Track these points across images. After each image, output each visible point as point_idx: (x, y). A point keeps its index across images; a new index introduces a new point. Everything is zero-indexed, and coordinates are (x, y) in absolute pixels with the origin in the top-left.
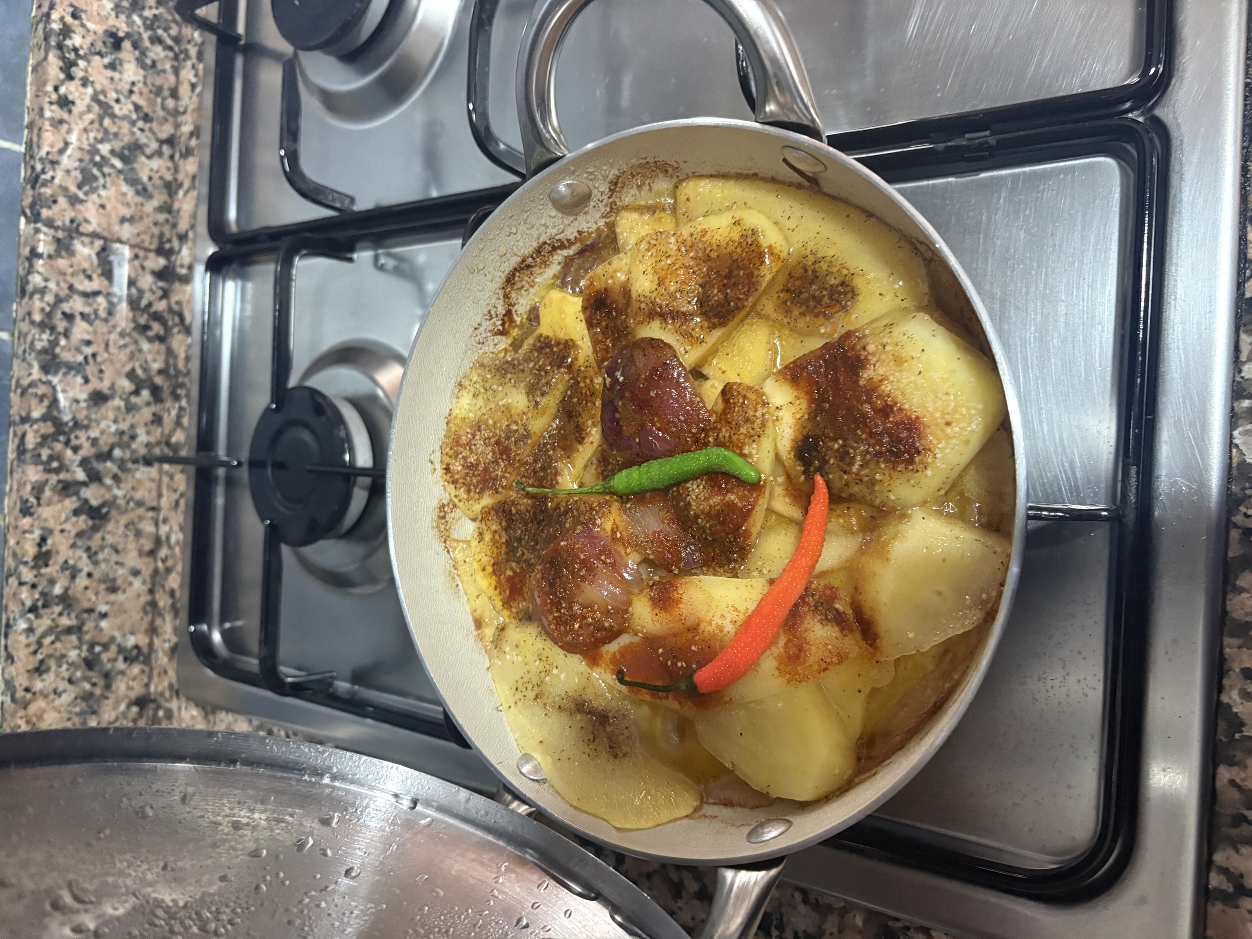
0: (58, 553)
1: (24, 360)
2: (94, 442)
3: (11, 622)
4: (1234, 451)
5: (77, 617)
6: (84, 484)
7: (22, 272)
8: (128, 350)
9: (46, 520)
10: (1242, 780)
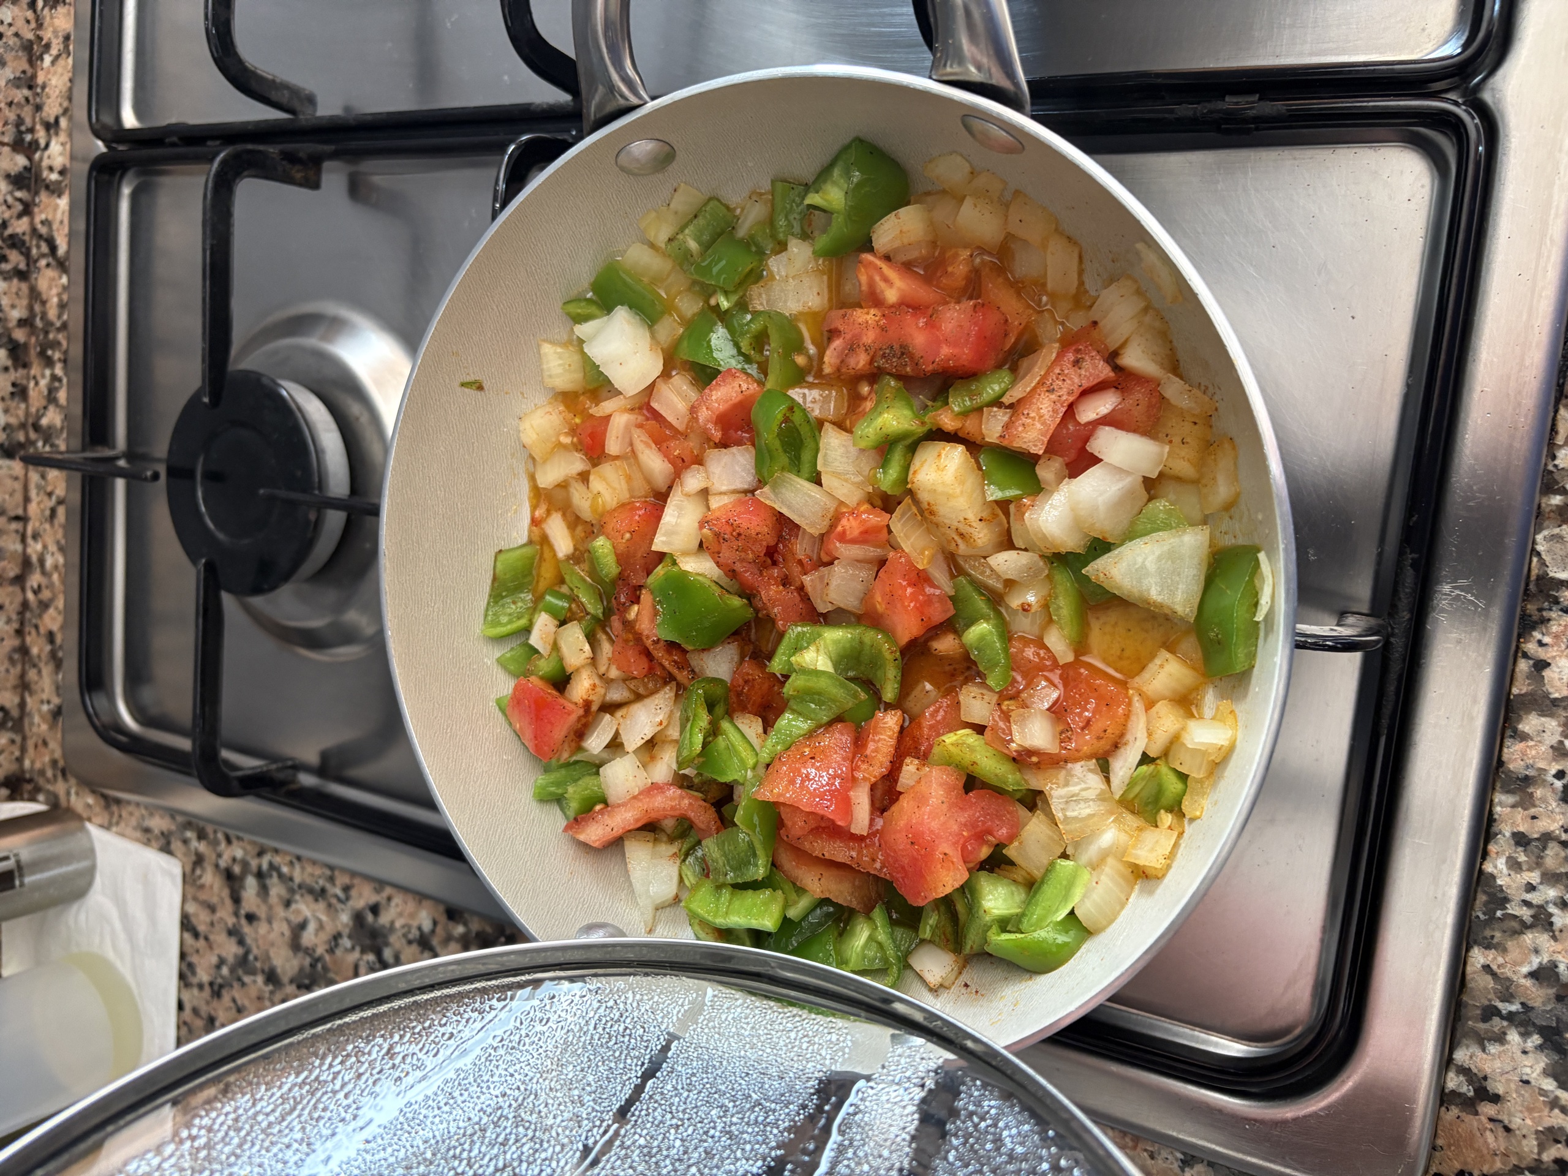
4: (1535, 560)
10: (1499, 966)
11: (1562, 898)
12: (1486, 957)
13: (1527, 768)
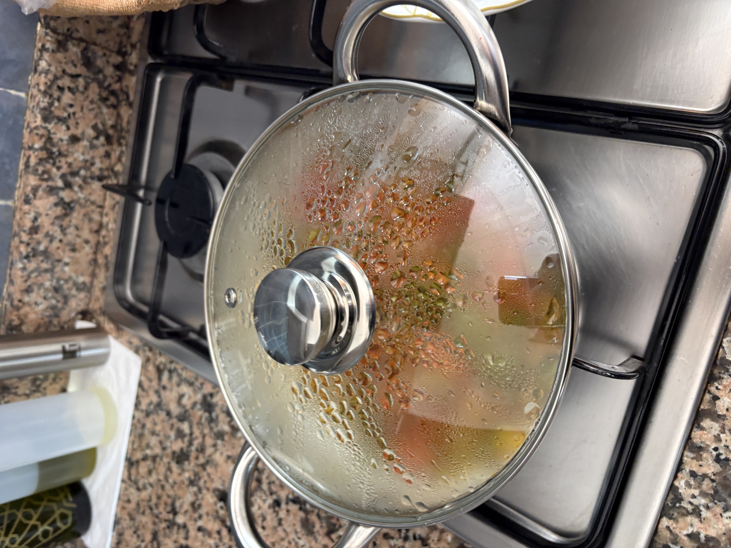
0: (43, 227)
1: (33, 112)
2: (70, 165)
3: (14, 262)
4: (721, 350)
5: (52, 264)
6: (62, 189)
7: (36, 57)
8: (94, 112)
9: (38, 208)
10: (673, 528)
11: (707, 504)
12: (669, 522)
13: (702, 442)
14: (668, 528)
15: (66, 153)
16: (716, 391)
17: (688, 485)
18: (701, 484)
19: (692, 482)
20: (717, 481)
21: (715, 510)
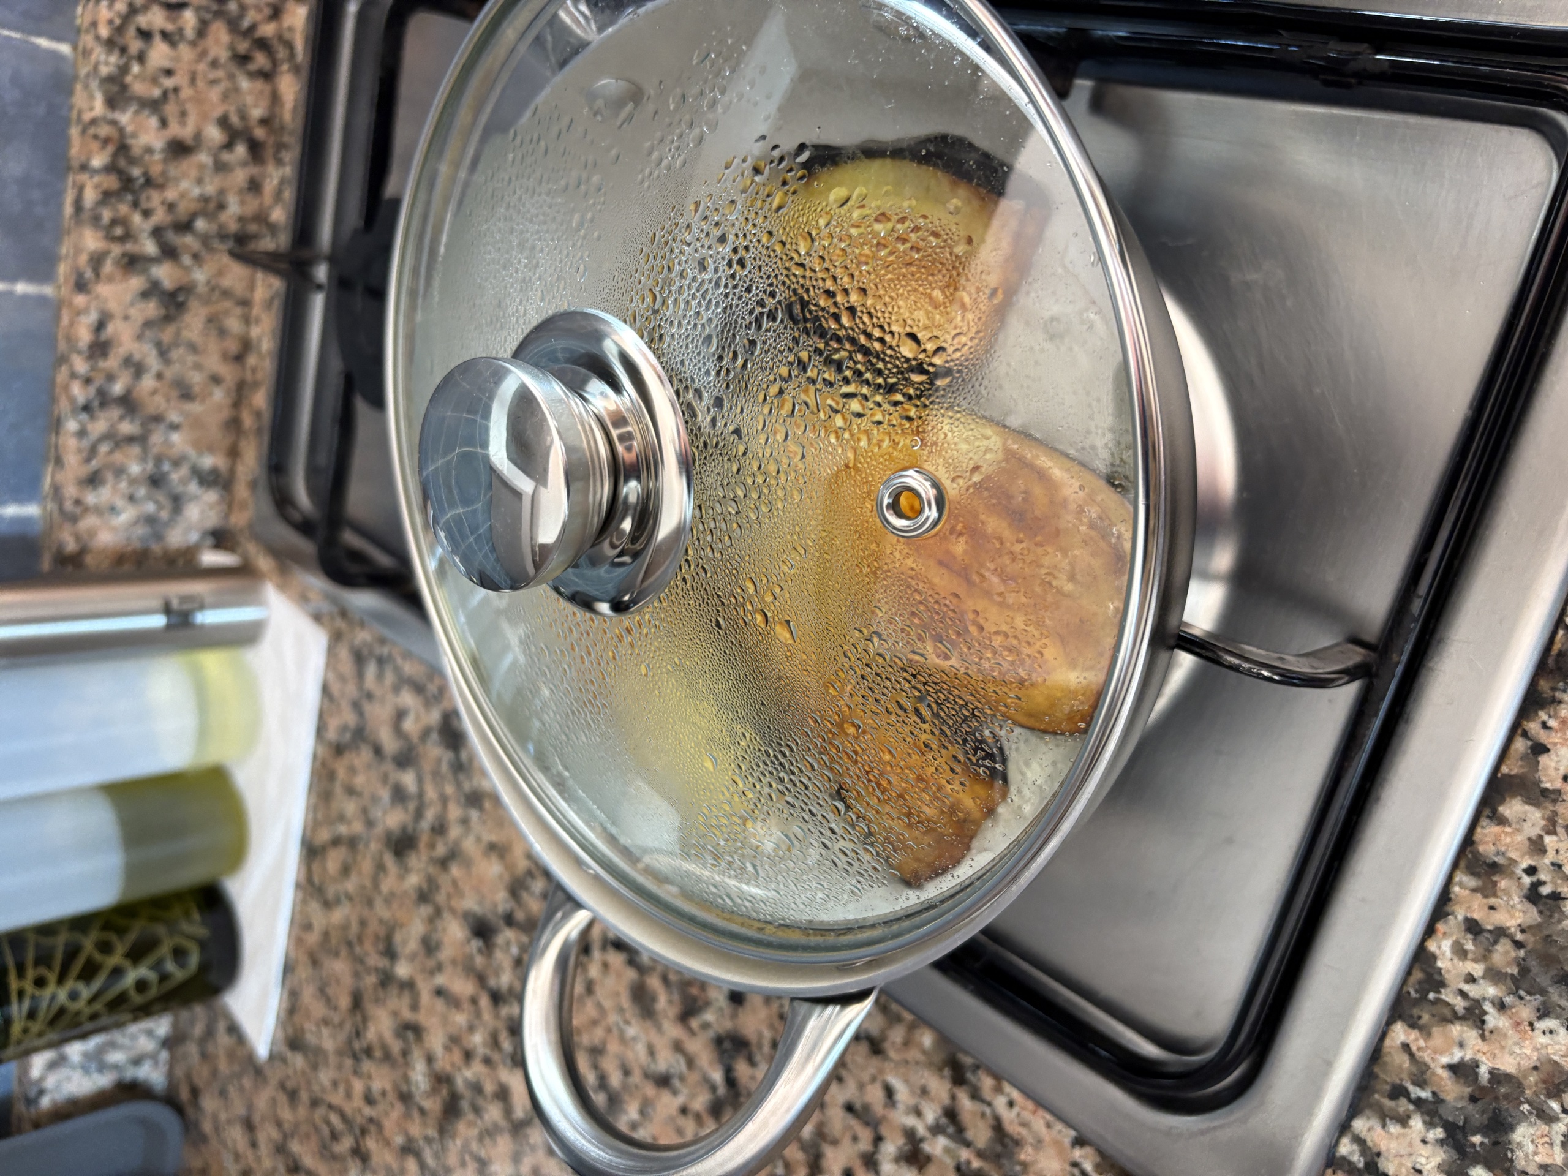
0: (119, 343)
1: (87, 86)
2: (171, 207)
3: (62, 418)
5: (143, 425)
6: (156, 260)
8: (220, 88)
9: (105, 301)
11: (1501, 999)
12: (1408, 1035)
13: (1498, 854)
14: (1406, 1047)
15: (160, 180)
16: (1542, 732)
17: (1460, 952)
18: (1490, 951)
19: (1469, 946)
20: (1529, 947)
21: (1517, 1012)
